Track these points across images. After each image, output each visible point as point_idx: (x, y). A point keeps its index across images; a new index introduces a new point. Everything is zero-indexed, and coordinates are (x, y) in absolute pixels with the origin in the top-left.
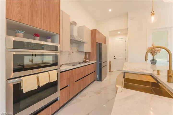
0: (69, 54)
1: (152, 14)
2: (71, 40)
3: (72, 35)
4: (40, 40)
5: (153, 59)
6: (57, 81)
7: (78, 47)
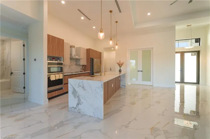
0: (70, 66)
1: (117, 45)
2: (70, 58)
3: (71, 55)
4: (55, 61)
5: (120, 69)
6: (62, 79)
7: (76, 61)
